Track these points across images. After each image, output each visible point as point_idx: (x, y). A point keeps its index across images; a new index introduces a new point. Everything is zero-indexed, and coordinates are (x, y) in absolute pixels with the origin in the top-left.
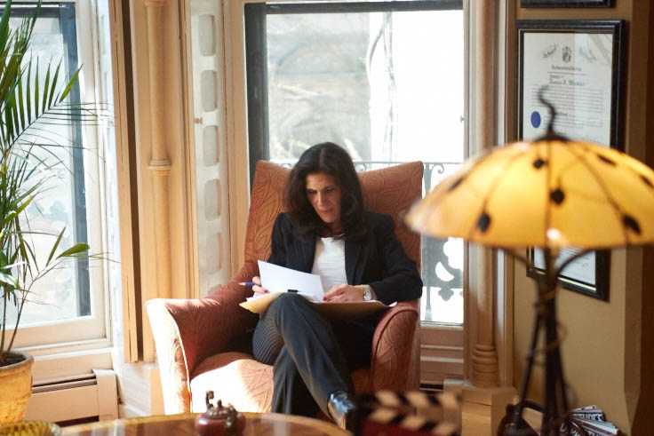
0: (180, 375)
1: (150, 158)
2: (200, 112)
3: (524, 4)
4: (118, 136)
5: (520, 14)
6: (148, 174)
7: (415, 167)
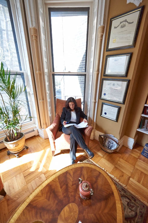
0: (53, 140)
1: (40, 99)
2: (48, 92)
3: (104, 76)
4: (34, 96)
5: (103, 77)
6: (40, 102)
7: (80, 99)
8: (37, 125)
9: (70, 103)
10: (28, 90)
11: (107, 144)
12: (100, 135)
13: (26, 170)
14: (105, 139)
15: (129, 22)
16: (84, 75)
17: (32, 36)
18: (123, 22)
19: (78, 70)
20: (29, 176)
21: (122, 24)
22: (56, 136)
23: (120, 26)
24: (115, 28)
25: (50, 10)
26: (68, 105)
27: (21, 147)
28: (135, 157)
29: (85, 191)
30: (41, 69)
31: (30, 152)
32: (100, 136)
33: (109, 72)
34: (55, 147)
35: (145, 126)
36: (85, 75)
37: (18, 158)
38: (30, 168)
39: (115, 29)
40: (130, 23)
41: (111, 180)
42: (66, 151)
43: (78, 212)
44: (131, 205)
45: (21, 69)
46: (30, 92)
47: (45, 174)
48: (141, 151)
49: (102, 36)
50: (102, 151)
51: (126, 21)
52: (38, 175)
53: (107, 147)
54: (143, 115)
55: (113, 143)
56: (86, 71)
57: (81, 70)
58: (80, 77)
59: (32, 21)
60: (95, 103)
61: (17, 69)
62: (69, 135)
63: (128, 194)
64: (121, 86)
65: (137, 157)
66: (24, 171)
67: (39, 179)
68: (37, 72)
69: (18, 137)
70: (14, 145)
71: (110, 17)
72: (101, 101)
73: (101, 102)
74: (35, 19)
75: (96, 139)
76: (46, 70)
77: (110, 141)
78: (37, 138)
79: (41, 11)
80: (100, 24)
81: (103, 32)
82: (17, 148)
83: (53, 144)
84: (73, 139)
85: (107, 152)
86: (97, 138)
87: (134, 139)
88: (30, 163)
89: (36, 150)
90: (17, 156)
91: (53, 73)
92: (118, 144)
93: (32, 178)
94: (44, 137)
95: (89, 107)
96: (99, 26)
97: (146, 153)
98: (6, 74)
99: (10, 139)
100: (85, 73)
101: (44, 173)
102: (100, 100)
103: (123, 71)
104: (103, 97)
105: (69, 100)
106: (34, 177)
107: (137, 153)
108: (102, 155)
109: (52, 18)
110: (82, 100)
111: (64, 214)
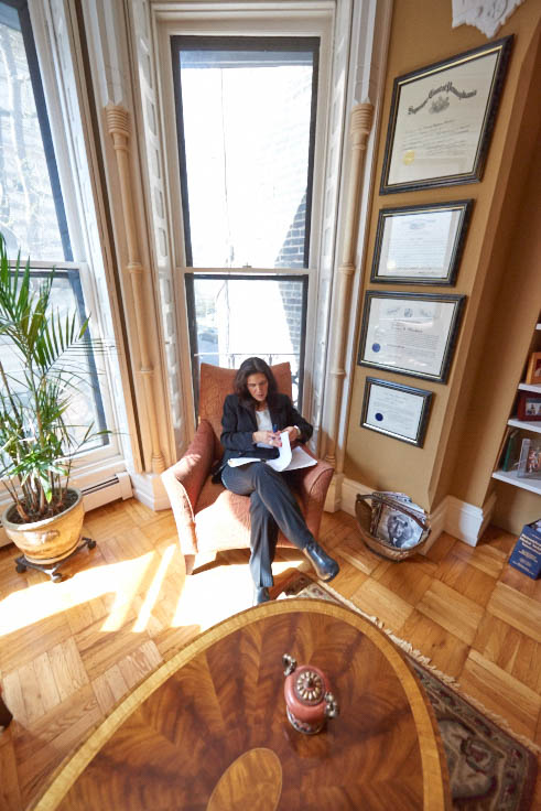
0: (188, 515)
1: (141, 366)
2: (168, 338)
3: (373, 281)
4: (119, 354)
5: (369, 286)
6: (140, 375)
7: (287, 366)
8: (129, 460)
9: (252, 379)
10: (95, 332)
11: (386, 528)
12: (359, 496)
13: (85, 629)
14: (377, 512)
15: (460, 90)
16: (300, 280)
17: (112, 135)
18: (438, 91)
19: (278, 260)
20: (97, 649)
21: (436, 98)
22: (198, 498)
23: (429, 105)
24: (412, 111)
25: (178, 44)
26: (246, 385)
27: (69, 543)
28: (485, 575)
29: (306, 702)
30: (143, 254)
31: (104, 559)
32: (360, 498)
33: (389, 266)
34: (195, 541)
35: (522, 461)
36: (305, 279)
37: (55, 581)
38: (103, 618)
39: (413, 115)
40: (463, 96)
41: (401, 661)
42: (238, 556)
43: (280, 780)
44: (473, 751)
45: (69, 257)
46: (103, 341)
47: (157, 640)
48: (507, 552)
49: (365, 140)
50: (369, 554)
51: (449, 87)
52: (133, 647)
53: (384, 538)
54: (514, 423)
55: (406, 524)
56: (306, 265)
57: (292, 258)
58: (288, 287)
59: (110, 83)
60: (341, 378)
61: (53, 256)
62: (248, 495)
63: (464, 709)
64: (435, 319)
65: (493, 574)
66: (80, 632)
67: (136, 659)
68: (128, 268)
69: (59, 505)
70: (44, 537)
71: (394, 74)
72: (362, 373)
73: (362, 375)
74: (123, 77)
75: (344, 509)
76: (162, 261)
77: (395, 518)
78: (129, 510)
79: (143, 46)
80: (358, 97)
81: (368, 126)
82: (52, 545)
83: (188, 530)
84: (260, 511)
85: (386, 558)
86: (350, 507)
87: (483, 507)
88: (103, 600)
89: (124, 551)
90: (54, 574)
91: (188, 270)
92: (425, 527)
93: (109, 658)
94: (155, 504)
95: (319, 395)
96: (354, 104)
97: (524, 557)
98: (13, 274)
99: (26, 511)
100: (302, 271)
101: (154, 640)
102: (359, 368)
103: (439, 266)
104: (369, 356)
105: (248, 368)
106: (119, 651)
107: (496, 558)
108: (368, 566)
109: (185, 73)
110: (294, 369)
111: (231, 792)
